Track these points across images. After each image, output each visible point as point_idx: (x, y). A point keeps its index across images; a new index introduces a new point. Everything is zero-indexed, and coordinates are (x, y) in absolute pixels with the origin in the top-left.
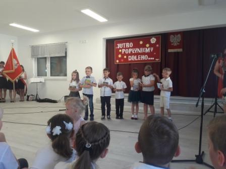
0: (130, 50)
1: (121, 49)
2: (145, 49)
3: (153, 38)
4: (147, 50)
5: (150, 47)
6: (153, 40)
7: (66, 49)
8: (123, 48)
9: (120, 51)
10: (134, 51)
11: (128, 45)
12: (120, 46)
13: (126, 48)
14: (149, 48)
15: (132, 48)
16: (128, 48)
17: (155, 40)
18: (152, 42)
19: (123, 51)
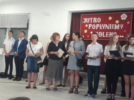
0: (98, 26)
1: (88, 24)
2: (114, 26)
3: (124, 14)
4: (117, 27)
5: (120, 23)
6: (124, 17)
7: (28, 20)
8: (90, 23)
9: (87, 26)
10: (102, 27)
11: (95, 20)
12: (86, 20)
13: (93, 24)
14: (119, 25)
15: (99, 23)
16: (96, 24)
17: (126, 16)
18: (122, 19)
19: (90, 26)
